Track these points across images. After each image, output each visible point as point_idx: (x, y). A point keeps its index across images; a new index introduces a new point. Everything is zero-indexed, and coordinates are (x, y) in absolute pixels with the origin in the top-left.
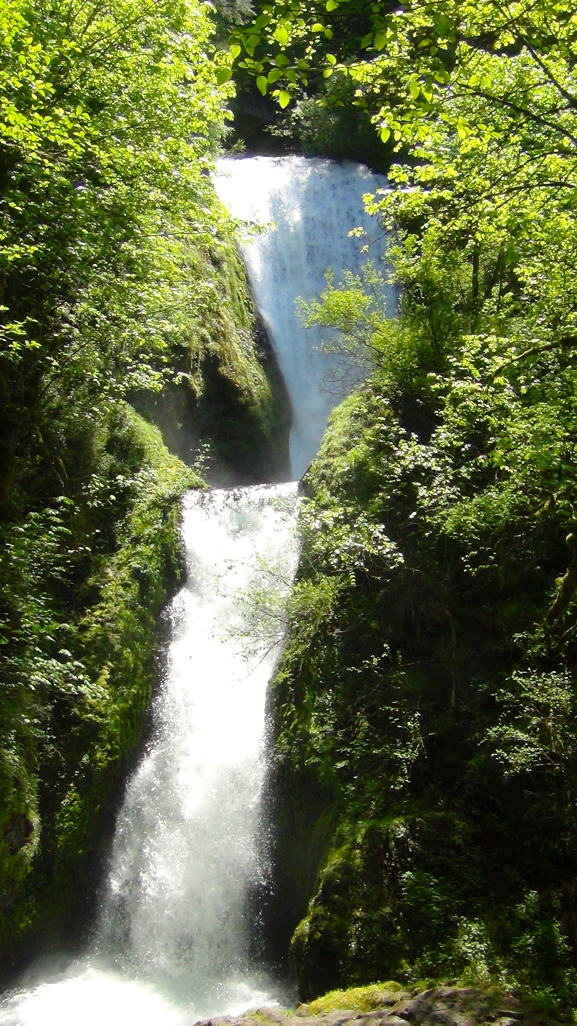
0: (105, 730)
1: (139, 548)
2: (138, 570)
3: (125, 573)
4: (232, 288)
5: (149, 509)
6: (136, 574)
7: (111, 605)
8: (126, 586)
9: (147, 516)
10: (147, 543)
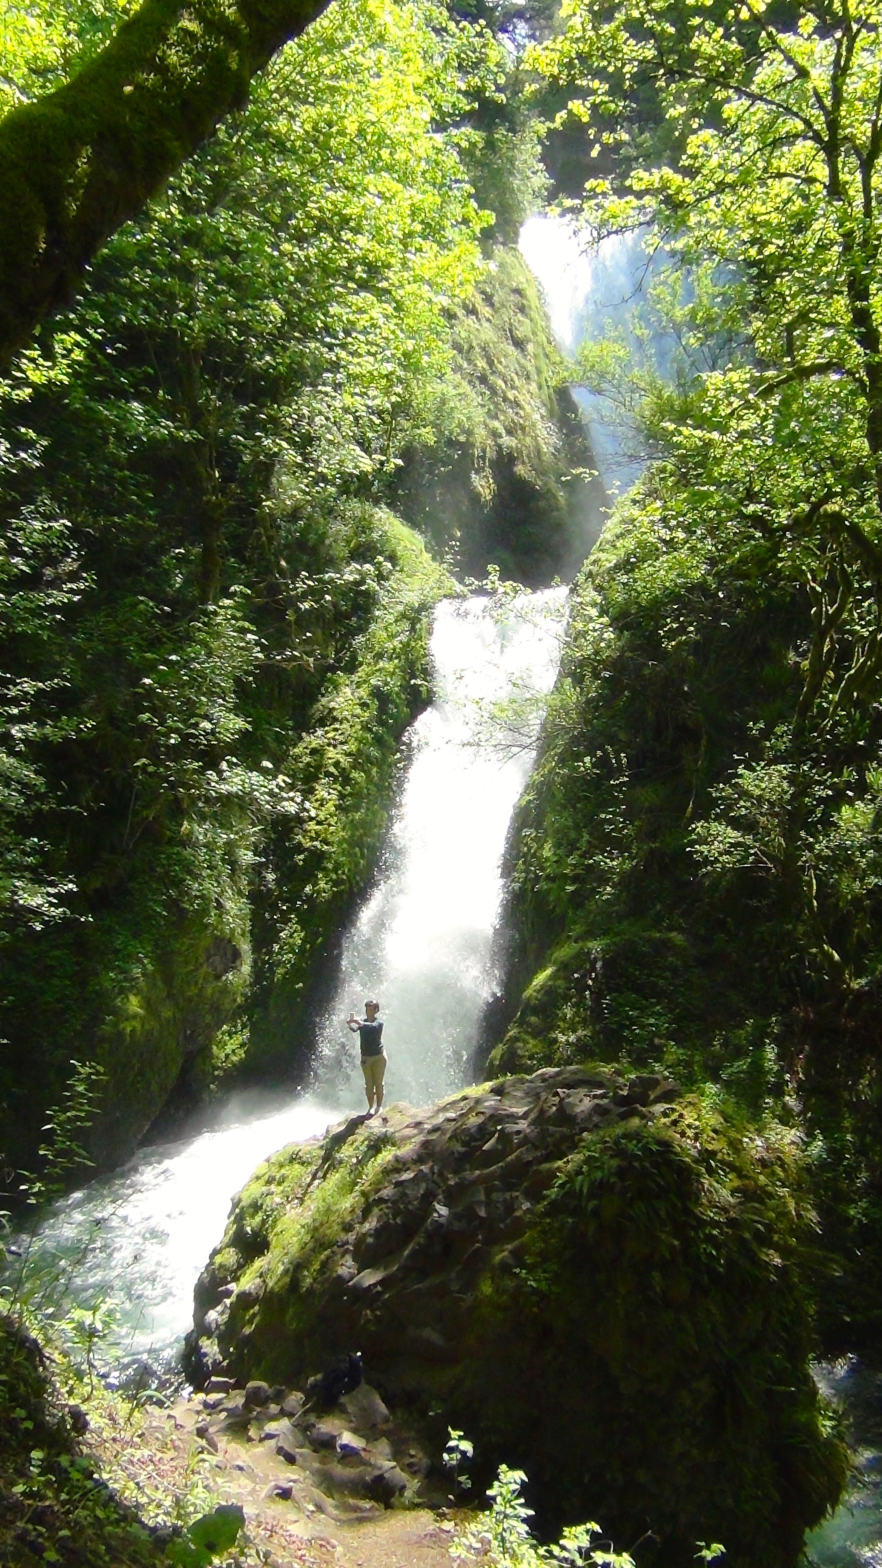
0: (330, 858)
1: (381, 664)
2: (377, 688)
3: (363, 692)
4: (539, 371)
5: (396, 621)
6: (377, 693)
7: (346, 725)
8: (364, 705)
9: (394, 629)
10: (390, 659)
